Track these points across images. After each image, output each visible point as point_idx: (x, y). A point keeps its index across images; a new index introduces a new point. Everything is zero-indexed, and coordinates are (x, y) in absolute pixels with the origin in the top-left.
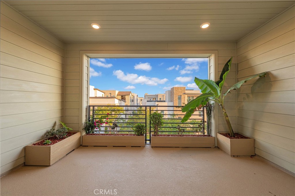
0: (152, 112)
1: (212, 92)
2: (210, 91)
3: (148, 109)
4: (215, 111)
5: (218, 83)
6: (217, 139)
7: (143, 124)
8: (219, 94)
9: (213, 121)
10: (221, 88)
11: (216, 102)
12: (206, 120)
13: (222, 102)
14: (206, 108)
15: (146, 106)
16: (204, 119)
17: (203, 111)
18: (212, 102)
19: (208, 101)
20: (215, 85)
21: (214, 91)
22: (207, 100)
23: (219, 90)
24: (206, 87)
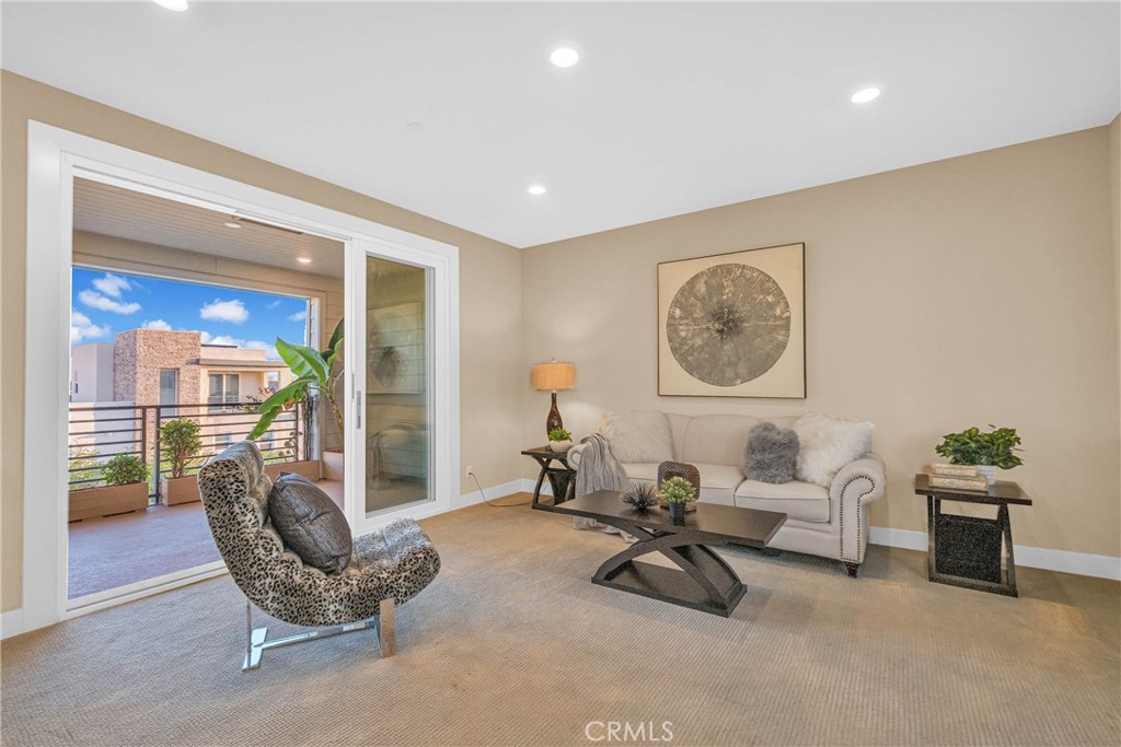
0: (165, 422)
1: (314, 372)
2: (310, 372)
3: (151, 415)
4: (319, 410)
5: (325, 356)
6: (323, 463)
7: (136, 455)
8: (328, 377)
9: (315, 430)
10: (331, 365)
11: (321, 392)
12: (301, 429)
13: (331, 392)
14: (303, 406)
15: (144, 409)
16: (296, 429)
17: (296, 411)
18: (314, 393)
19: (306, 390)
20: (320, 360)
21: (318, 372)
22: (305, 388)
23: (326, 369)
24: (303, 363)
